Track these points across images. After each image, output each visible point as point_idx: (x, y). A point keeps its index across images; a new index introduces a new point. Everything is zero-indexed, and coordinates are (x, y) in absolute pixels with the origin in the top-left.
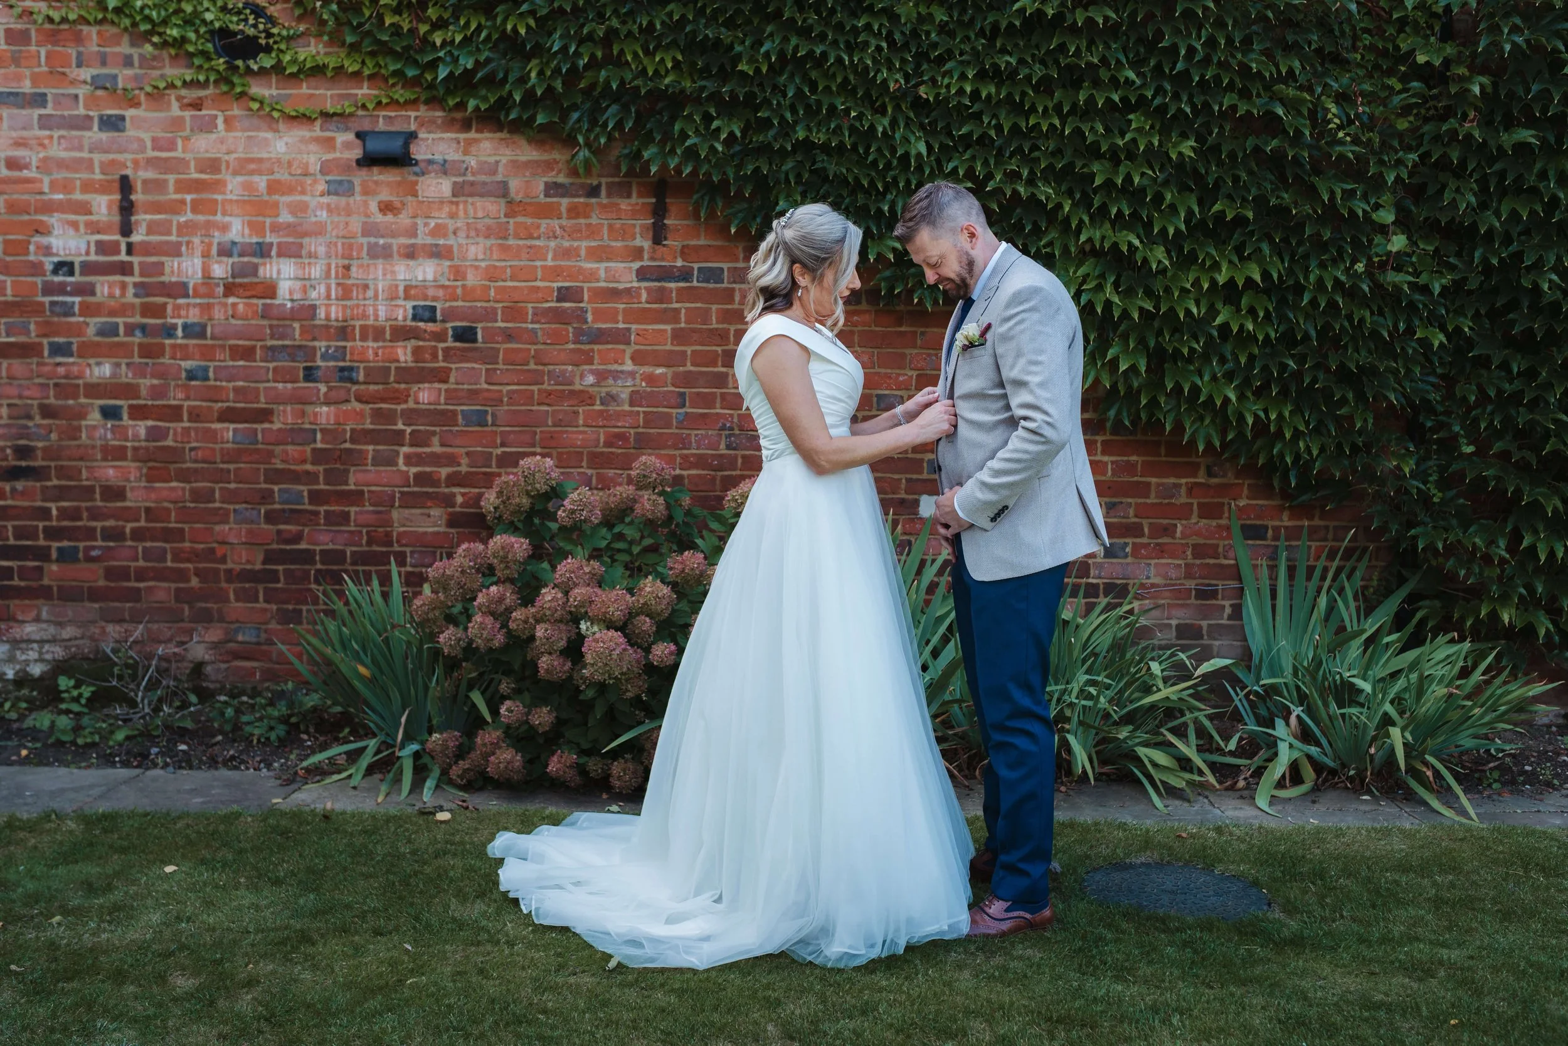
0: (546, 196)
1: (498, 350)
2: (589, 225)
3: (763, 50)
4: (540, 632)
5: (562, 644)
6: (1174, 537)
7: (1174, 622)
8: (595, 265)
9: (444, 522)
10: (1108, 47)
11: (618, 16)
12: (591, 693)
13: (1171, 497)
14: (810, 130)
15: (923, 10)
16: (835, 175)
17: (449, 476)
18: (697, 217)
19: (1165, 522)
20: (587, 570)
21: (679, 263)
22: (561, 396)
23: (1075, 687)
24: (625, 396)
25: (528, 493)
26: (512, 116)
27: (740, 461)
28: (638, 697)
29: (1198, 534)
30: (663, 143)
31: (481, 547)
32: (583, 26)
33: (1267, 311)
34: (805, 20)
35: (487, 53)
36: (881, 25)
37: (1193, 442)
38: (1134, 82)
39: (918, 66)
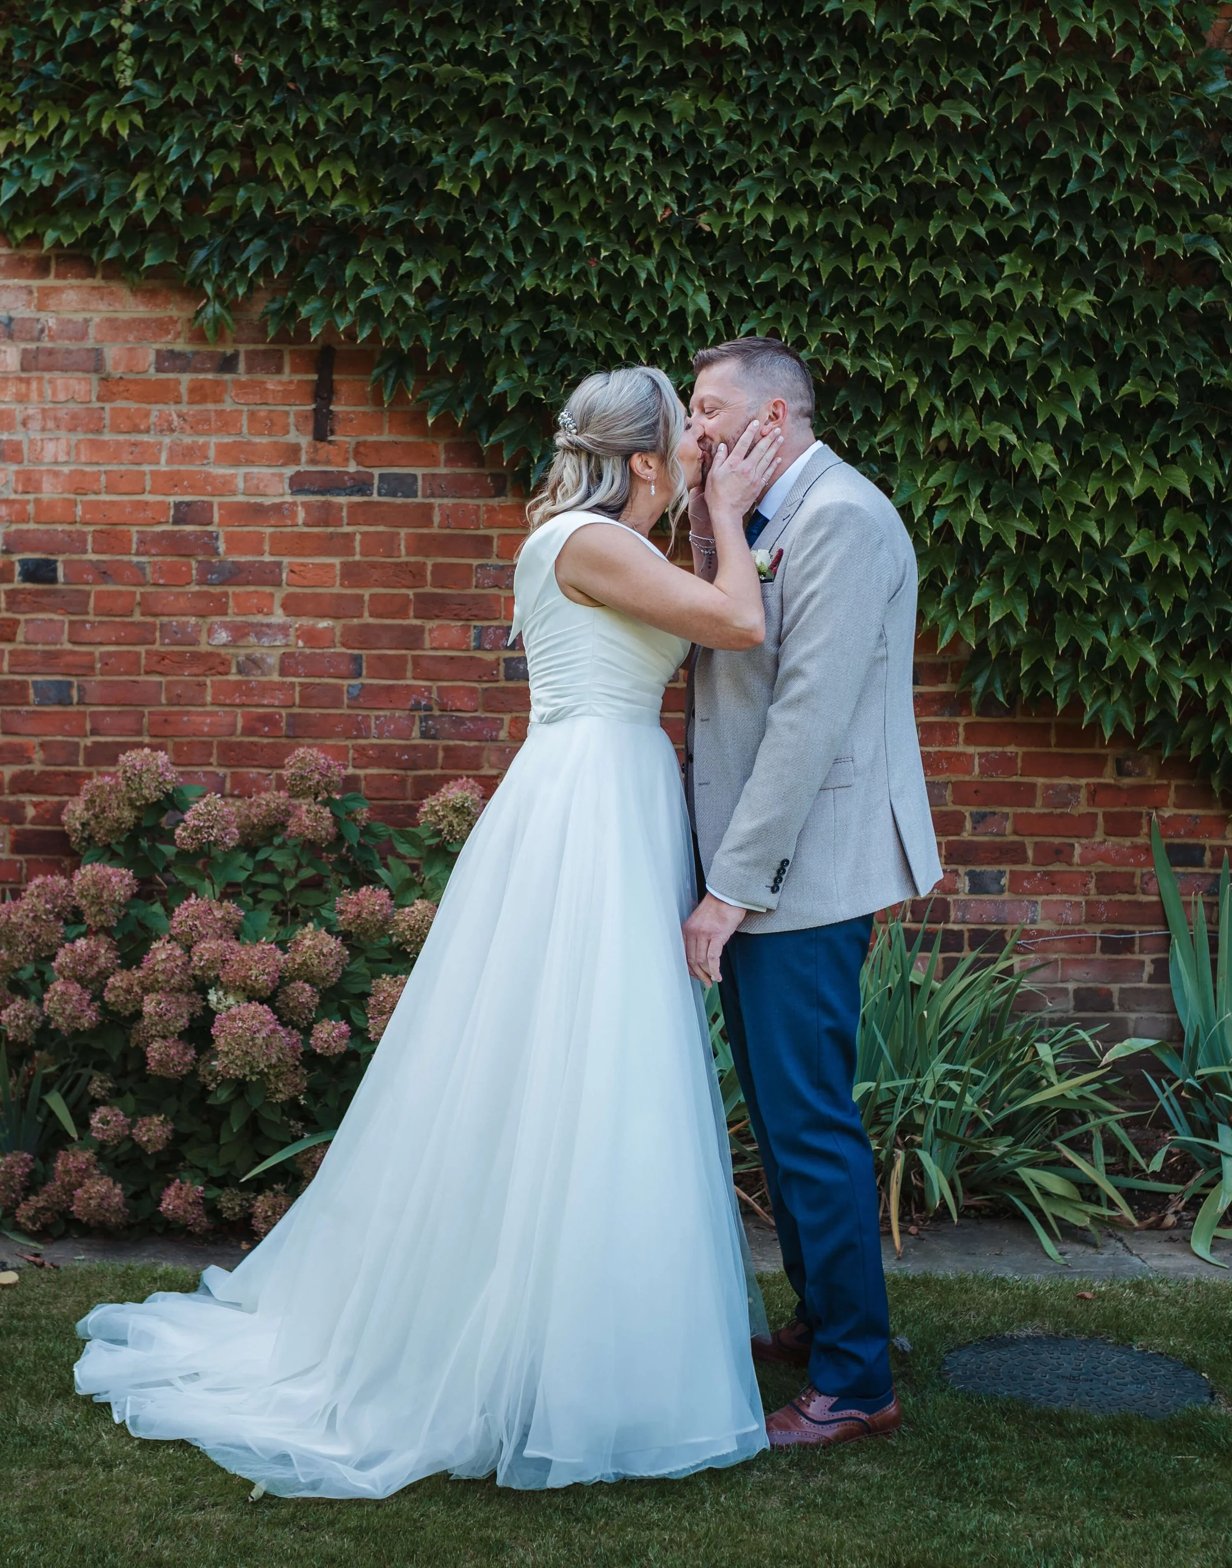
0: (159, 370)
1: (88, 594)
2: (220, 413)
3: (473, 162)
4: (149, 1006)
5: (182, 1023)
6: (1070, 864)
7: (1071, 986)
8: (232, 471)
9: (7, 845)
10: (969, 159)
11: (264, 112)
12: (223, 1096)
13: (1066, 805)
14: (542, 276)
15: (704, 105)
16: (578, 340)
17: (15, 778)
18: (379, 401)
19: (1057, 840)
20: (218, 914)
21: (352, 467)
22: (180, 661)
23: (929, 1081)
24: (273, 660)
25: (131, 803)
26: (108, 255)
27: (441, 754)
28: (294, 1101)
29: (1105, 858)
30: (328, 294)
31: (62, 882)
32: (212, 125)
33: (1199, 535)
34: (533, 119)
35: (72, 164)
36: (644, 126)
37: (1096, 726)
38: (1006, 210)
39: (698, 184)
